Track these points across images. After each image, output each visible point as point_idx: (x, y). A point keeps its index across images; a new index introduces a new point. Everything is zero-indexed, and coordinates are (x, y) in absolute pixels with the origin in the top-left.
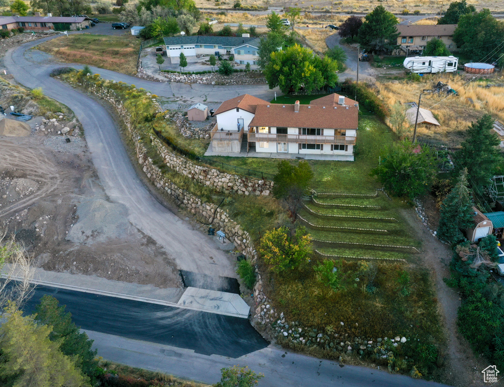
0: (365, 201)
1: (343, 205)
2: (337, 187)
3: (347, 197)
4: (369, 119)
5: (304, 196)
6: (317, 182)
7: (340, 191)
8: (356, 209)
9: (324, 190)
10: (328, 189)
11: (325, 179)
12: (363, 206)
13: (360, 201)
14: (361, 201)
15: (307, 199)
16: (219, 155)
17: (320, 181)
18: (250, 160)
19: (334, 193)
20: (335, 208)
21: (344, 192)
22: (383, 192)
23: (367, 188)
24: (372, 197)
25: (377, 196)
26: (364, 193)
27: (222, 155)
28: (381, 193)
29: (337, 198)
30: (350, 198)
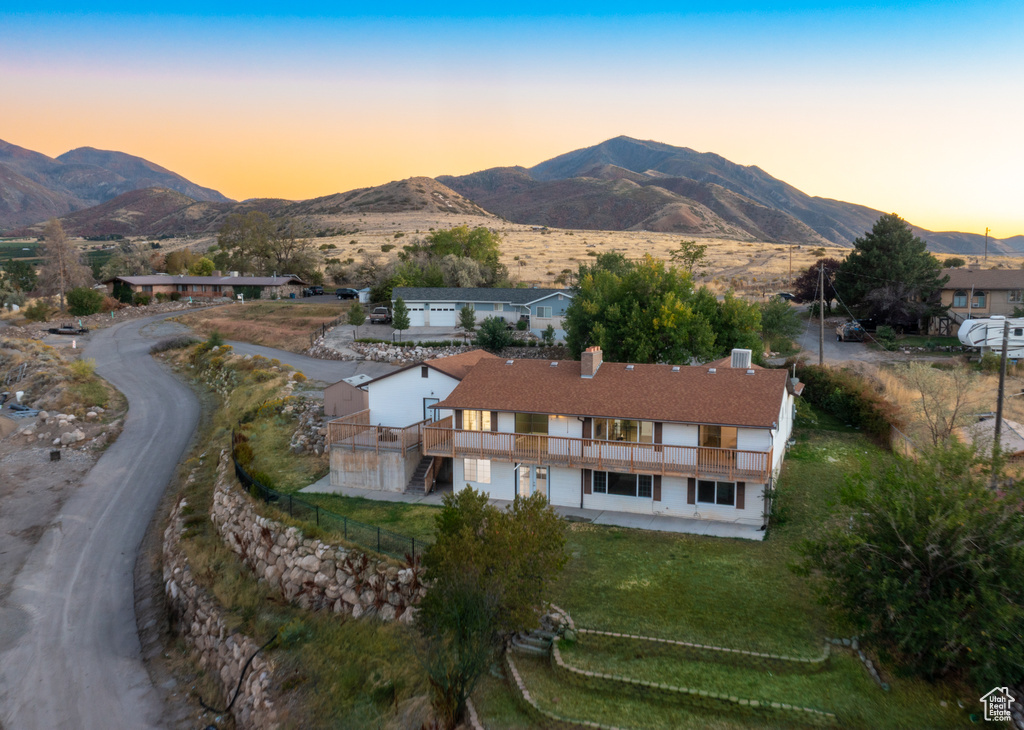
0: (767, 682)
1: (664, 686)
2: (663, 613)
3: (693, 656)
4: (840, 438)
5: (527, 633)
6: (598, 591)
7: (669, 630)
8: (719, 714)
9: (609, 620)
10: (624, 617)
11: (629, 584)
12: (755, 703)
13: (742, 679)
14: (751, 679)
15: (531, 646)
16: (338, 492)
17: (606, 589)
18: (417, 512)
19: (642, 633)
20: (631, 697)
21: (684, 636)
22: (855, 654)
23: (785, 631)
24: (802, 669)
25: (827, 666)
26: (767, 648)
27: (343, 495)
28: (843, 655)
29: (653, 655)
30: (707, 661)
